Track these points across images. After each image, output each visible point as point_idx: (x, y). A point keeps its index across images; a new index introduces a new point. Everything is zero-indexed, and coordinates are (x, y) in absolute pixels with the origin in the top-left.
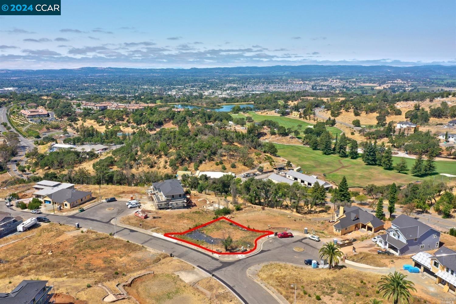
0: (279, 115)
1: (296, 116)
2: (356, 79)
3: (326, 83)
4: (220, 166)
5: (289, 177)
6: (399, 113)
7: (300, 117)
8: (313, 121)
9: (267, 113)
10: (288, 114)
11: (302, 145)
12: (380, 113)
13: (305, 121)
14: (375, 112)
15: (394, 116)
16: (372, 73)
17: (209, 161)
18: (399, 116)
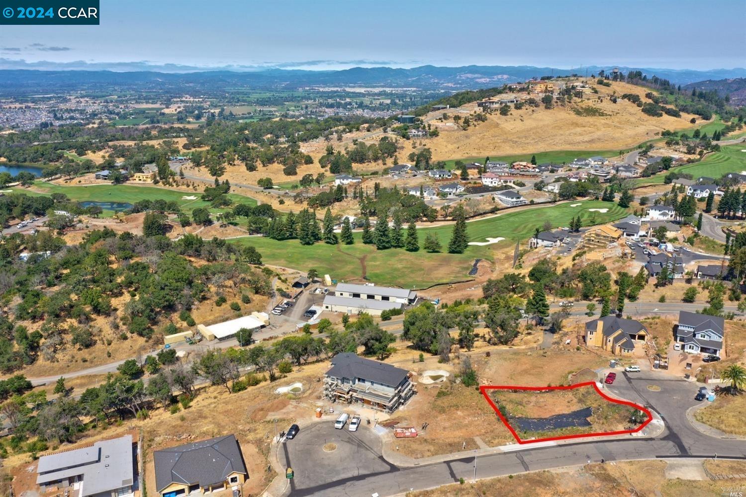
0: (108, 183)
1: (144, 181)
2: (119, 97)
3: (68, 106)
4: (226, 306)
5: (342, 294)
6: (309, 161)
7: (156, 182)
8: (185, 187)
9: (80, 182)
10: (126, 179)
11: (248, 236)
12: (284, 163)
13: (171, 188)
14: (274, 162)
15: (305, 166)
16: (136, 85)
17: (201, 302)
18: (311, 165)
